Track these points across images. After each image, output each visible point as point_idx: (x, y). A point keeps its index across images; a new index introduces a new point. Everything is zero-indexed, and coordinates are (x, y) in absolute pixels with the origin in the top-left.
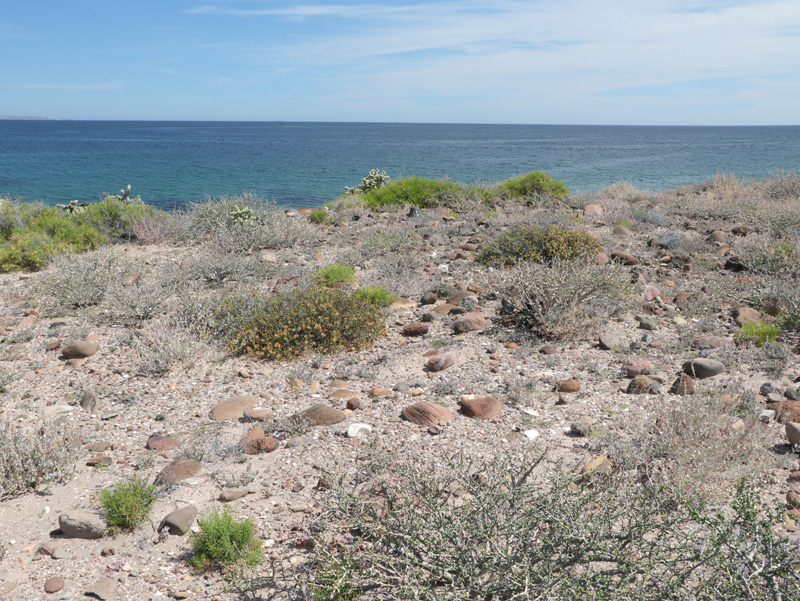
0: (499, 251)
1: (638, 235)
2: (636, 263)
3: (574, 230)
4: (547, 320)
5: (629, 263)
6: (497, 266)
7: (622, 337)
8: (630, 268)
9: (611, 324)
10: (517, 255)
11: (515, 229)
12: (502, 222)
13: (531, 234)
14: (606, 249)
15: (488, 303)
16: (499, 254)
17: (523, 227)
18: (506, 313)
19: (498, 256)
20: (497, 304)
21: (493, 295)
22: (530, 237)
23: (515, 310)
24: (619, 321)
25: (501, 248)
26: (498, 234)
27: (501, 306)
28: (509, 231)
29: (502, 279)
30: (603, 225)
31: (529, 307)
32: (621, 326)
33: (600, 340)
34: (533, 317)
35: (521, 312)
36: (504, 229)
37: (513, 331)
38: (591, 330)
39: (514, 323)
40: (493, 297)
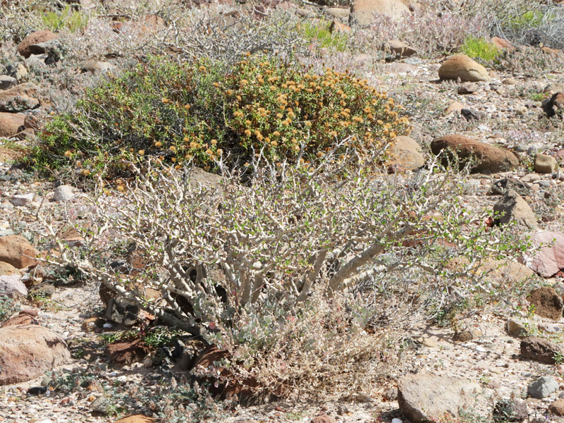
0: (90, 136)
1: (515, 84)
2: (508, 165)
3: (318, 70)
4: (240, 342)
5: (486, 167)
6: (83, 182)
7: (469, 387)
8: (489, 181)
9: (434, 347)
10: (147, 145)
11: (138, 68)
12: (99, 46)
13: (186, 82)
14: (417, 127)
15: (58, 295)
16: (91, 146)
17: (163, 62)
18: (115, 326)
19: (86, 149)
20: (87, 297)
21: (72, 270)
22: (184, 92)
23: (142, 314)
24: (457, 337)
25: (95, 127)
26: (88, 82)
27: (99, 305)
28: (121, 75)
29: (101, 222)
30: (409, 53)
31: (185, 303)
32: (464, 353)
33: (400, 398)
34: (195, 334)
35: (160, 321)
36: (106, 66)
37: (137, 379)
38: (372, 368)
39: (139, 353)
40: (73, 277)
